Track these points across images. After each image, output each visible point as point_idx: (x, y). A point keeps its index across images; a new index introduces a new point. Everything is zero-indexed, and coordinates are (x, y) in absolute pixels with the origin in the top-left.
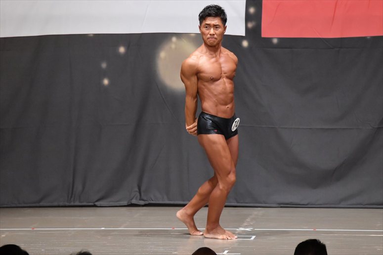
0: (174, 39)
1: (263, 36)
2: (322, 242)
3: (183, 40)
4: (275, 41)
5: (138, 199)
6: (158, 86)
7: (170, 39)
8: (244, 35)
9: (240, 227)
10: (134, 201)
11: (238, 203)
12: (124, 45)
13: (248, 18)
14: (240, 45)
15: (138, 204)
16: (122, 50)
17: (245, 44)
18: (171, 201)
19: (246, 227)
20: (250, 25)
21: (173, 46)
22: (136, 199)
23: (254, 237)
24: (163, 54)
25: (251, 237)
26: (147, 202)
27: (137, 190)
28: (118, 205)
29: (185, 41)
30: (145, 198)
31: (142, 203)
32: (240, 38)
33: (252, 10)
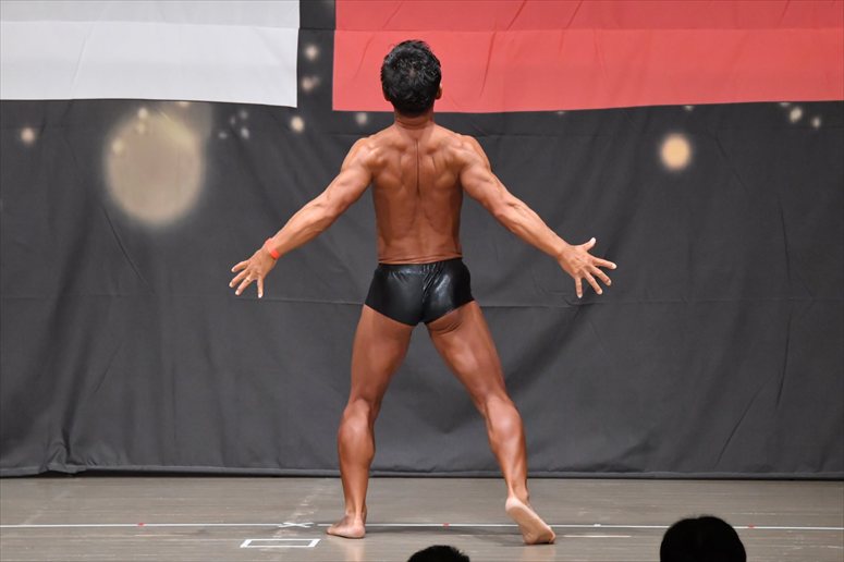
0: (143, 113)
1: (335, 107)
2: (460, 552)
3: (162, 113)
4: (362, 119)
5: (64, 461)
6: (107, 216)
7: (135, 114)
8: (295, 106)
9: (286, 520)
10: (54, 466)
11: (282, 467)
12: (32, 126)
13: (304, 68)
14: (287, 127)
15: (64, 471)
16: (28, 135)
17: (297, 124)
18: (136, 464)
19: (300, 519)
20: (308, 84)
21: (141, 128)
22: (59, 461)
23: (315, 542)
24: (118, 146)
25: (309, 543)
26: (83, 468)
27: (62, 441)
28: (19, 474)
29: (166, 116)
30: (79, 460)
31: (73, 468)
32: (288, 112)
33: (312, 52)
